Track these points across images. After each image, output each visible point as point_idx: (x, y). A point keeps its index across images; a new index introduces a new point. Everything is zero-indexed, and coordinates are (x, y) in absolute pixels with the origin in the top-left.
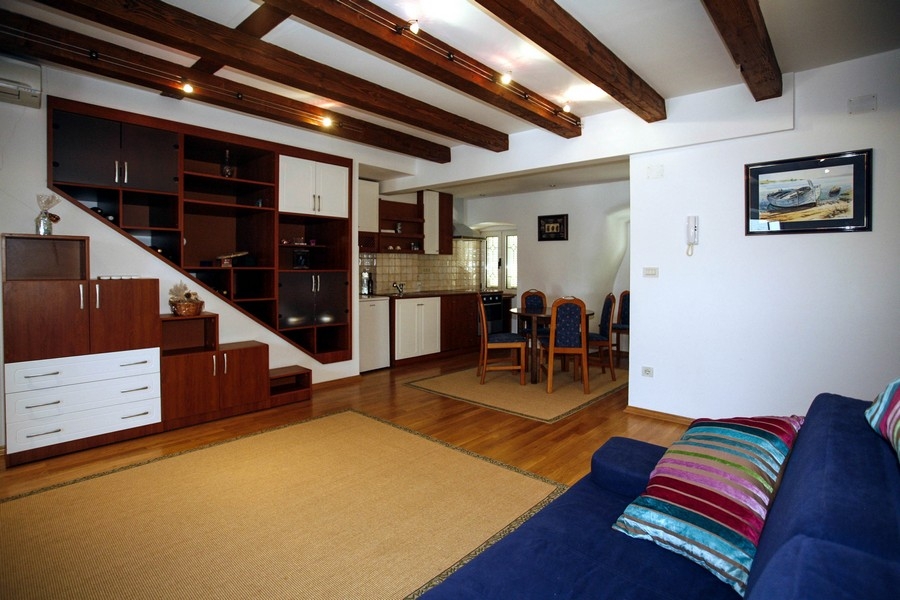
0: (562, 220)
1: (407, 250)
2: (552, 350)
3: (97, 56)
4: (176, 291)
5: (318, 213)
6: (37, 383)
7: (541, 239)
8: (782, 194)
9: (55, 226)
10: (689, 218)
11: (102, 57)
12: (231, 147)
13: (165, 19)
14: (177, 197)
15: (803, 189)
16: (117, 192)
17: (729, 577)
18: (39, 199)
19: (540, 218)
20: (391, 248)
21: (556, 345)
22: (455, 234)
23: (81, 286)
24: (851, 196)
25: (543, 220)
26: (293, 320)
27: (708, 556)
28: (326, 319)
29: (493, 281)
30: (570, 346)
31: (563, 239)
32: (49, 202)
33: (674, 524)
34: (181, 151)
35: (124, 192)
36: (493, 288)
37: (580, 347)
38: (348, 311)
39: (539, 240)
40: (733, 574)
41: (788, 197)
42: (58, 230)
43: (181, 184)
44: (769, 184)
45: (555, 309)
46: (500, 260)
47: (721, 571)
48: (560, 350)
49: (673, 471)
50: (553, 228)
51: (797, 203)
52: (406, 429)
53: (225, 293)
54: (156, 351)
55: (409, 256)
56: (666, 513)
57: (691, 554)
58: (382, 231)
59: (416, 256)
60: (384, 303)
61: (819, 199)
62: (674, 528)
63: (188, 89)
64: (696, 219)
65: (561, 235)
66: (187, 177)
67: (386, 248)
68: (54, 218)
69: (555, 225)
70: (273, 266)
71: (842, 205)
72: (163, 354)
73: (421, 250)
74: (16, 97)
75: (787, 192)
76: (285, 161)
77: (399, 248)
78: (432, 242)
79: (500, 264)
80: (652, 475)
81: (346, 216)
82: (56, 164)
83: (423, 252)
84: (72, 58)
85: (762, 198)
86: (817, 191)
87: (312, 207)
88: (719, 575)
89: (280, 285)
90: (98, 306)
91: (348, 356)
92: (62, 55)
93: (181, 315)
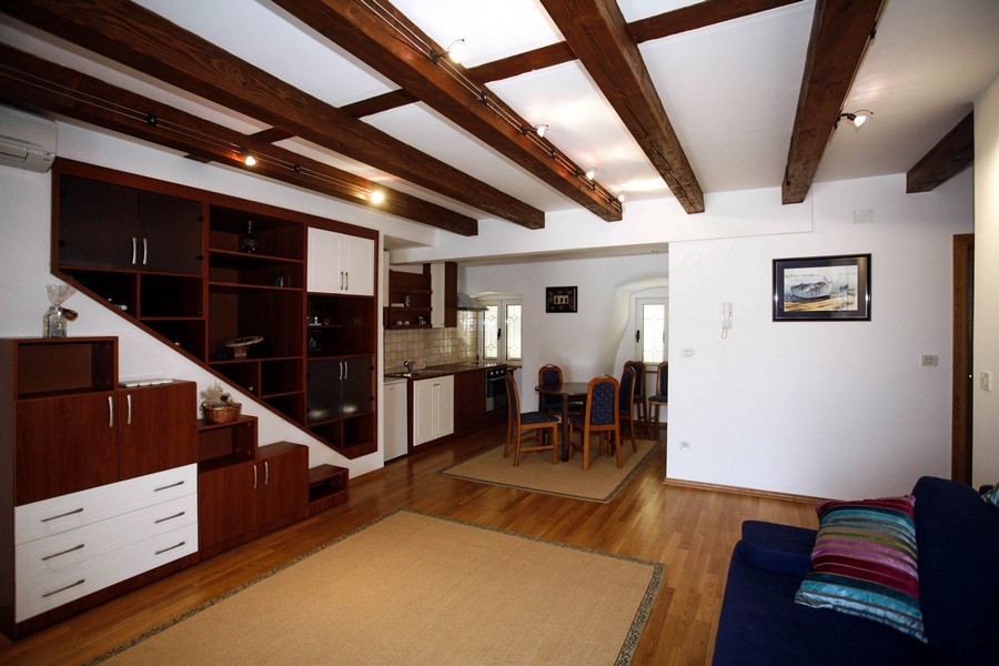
0: (571, 292)
1: (415, 324)
2: (587, 428)
3: (156, 122)
4: (209, 394)
5: (344, 292)
6: (55, 525)
7: (549, 310)
8: (803, 286)
9: (69, 324)
10: (724, 304)
11: (161, 123)
12: (254, 217)
13: (278, 97)
14: (201, 279)
15: (819, 284)
16: (133, 276)
17: (911, 629)
18: (50, 290)
19: (548, 289)
20: (400, 323)
21: (591, 423)
22: (460, 305)
23: (110, 399)
24: (856, 292)
25: (551, 292)
26: (317, 414)
27: (890, 615)
28: (350, 409)
29: (491, 351)
30: (604, 424)
31: (573, 311)
32: (63, 295)
33: (858, 594)
34: (206, 224)
35: (143, 276)
36: (491, 359)
37: (614, 423)
38: (374, 399)
39: (547, 311)
40: (914, 626)
41: (808, 289)
42: (74, 330)
43: (205, 264)
44: (793, 277)
45: (591, 388)
46: (500, 330)
47: (904, 626)
48: (595, 428)
49: (835, 550)
50: (562, 300)
51: (815, 295)
52: (476, 525)
53: (251, 389)
54: (193, 467)
55: (416, 331)
56: (846, 585)
57: (876, 615)
58: (393, 305)
59: (422, 330)
60: (402, 385)
61: (832, 292)
62: (856, 597)
63: (250, 161)
64: (730, 305)
65: (570, 307)
66: (211, 254)
67: (395, 323)
68: (70, 315)
69: (564, 297)
70: (301, 354)
71: (850, 298)
72: (200, 471)
73: (428, 324)
74: (22, 161)
75: (807, 285)
76: (314, 235)
77: (407, 323)
78: (438, 315)
79: (499, 334)
80: (814, 555)
81: (372, 294)
82: (62, 244)
83: (431, 326)
84: (126, 123)
85: (787, 289)
86: (831, 286)
87: (339, 285)
88: (902, 629)
89: (308, 375)
90: (129, 422)
91: (373, 449)
92: (116, 119)
93: (218, 423)
